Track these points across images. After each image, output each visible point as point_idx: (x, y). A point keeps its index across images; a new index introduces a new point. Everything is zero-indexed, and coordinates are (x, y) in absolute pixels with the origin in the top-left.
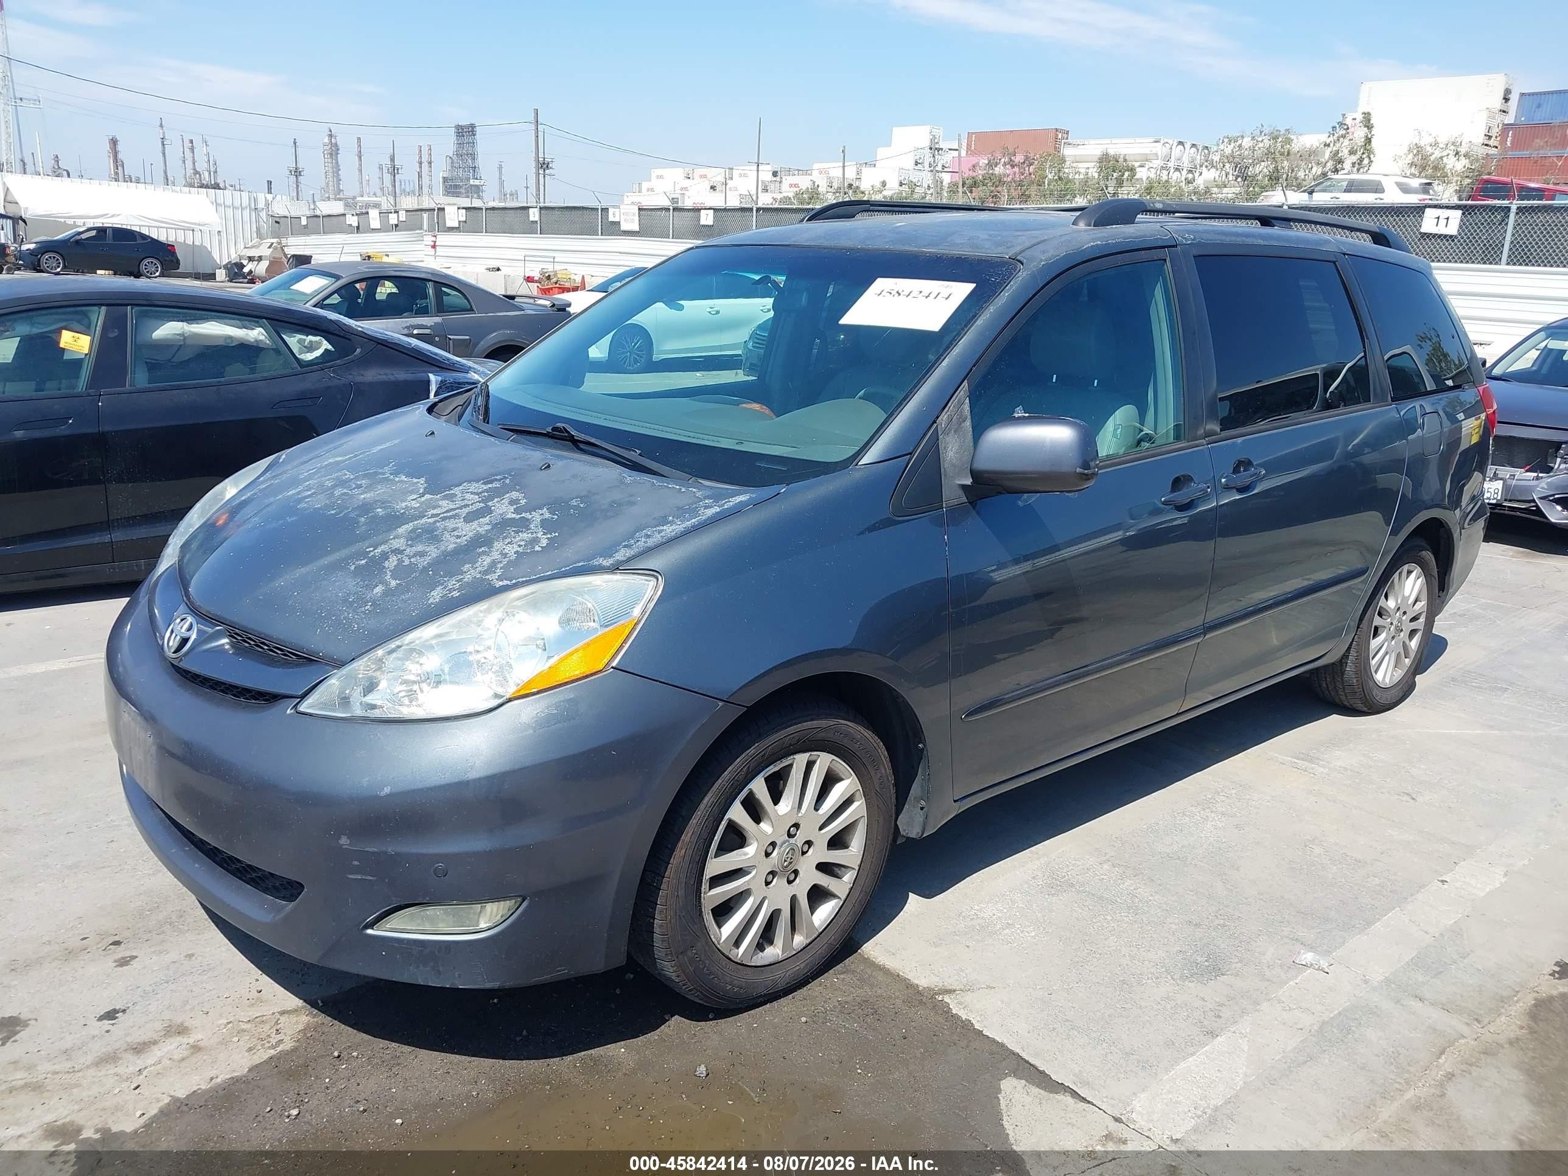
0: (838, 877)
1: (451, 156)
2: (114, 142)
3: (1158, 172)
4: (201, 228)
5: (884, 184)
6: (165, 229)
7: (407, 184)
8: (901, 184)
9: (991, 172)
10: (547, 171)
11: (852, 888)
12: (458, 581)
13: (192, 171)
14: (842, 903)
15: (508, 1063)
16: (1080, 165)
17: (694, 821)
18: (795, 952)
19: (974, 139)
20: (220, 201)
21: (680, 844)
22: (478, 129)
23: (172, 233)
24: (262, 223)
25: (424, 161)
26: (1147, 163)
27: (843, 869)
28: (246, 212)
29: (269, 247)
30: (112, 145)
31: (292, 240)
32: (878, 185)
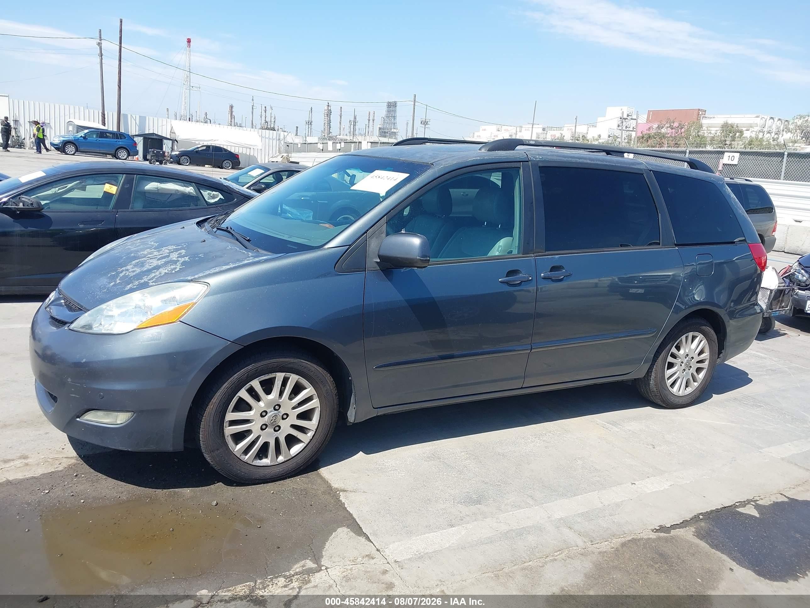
0: (305, 433)
1: (384, 117)
2: (232, 107)
3: (757, 134)
4: (253, 147)
5: (600, 136)
6: (238, 148)
7: (362, 131)
8: (609, 136)
9: (659, 131)
10: (426, 126)
11: (311, 439)
12: (138, 282)
13: (264, 121)
14: (305, 445)
15: (140, 488)
16: (711, 129)
17: (218, 394)
18: (277, 463)
19: (651, 114)
20: (263, 135)
21: (211, 403)
22: (398, 104)
23: (241, 149)
24: (281, 146)
25: (371, 119)
26: (751, 128)
27: (308, 430)
28: (275, 142)
29: (282, 157)
30: (230, 108)
31: (293, 155)
32: (596, 137)
